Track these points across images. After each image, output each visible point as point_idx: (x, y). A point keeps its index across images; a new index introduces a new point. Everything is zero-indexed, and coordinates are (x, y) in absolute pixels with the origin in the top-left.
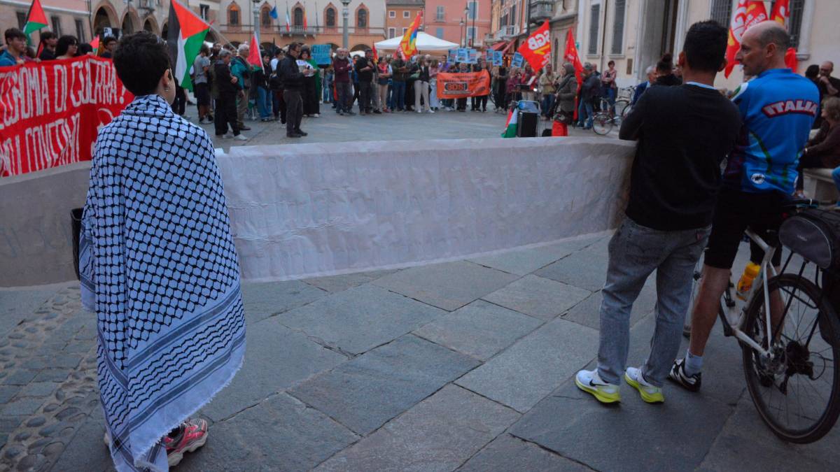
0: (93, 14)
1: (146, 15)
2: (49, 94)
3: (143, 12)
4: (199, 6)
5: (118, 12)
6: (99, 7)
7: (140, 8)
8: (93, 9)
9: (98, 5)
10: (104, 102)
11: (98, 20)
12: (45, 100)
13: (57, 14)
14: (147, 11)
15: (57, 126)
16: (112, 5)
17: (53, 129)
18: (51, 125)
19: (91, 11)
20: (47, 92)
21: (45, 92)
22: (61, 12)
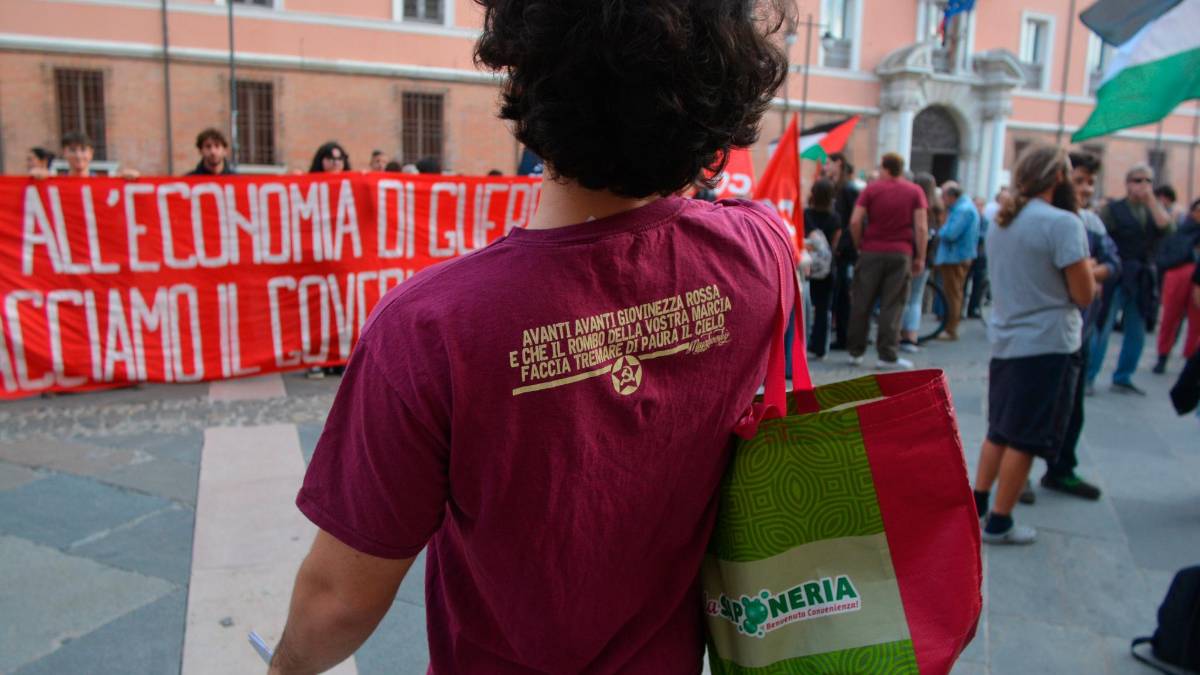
2: (359, 226)
12: (347, 238)
15: (383, 278)
17: (372, 284)
18: (363, 276)
20: (353, 222)
21: (347, 221)
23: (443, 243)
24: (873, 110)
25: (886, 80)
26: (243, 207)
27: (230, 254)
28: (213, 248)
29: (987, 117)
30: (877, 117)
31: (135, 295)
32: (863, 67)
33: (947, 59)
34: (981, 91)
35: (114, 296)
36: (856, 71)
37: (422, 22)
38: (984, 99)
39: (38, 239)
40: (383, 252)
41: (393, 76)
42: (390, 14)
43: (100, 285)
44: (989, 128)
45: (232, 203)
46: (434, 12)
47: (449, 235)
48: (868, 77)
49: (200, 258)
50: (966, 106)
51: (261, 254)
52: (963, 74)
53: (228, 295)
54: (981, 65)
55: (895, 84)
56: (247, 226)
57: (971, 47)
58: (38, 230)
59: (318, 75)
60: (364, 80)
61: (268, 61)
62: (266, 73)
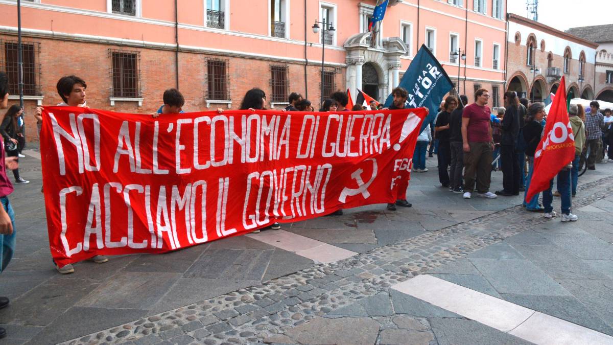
0: (508, 82)
1: (553, 81)
2: (290, 140)
3: (551, 79)
4: (605, 72)
5: (528, 80)
6: (514, 76)
7: (549, 76)
8: (508, 79)
9: (513, 76)
10: (371, 153)
11: (511, 87)
12: (283, 146)
13: (479, 83)
14: (554, 78)
15: (296, 170)
16: (524, 75)
17: (290, 174)
18: (288, 170)
19: (506, 80)
20: (288, 138)
21: (284, 139)
22: (482, 81)
23: (329, 150)
24: (344, 65)
25: (349, 50)
26: (238, 131)
27: (228, 158)
28: (220, 156)
29: (390, 68)
30: (346, 68)
31: (175, 190)
32: (338, 44)
33: (372, 41)
34: (387, 56)
35: (163, 189)
36: (335, 46)
37: (122, 14)
38: (388, 60)
39: (124, 152)
40: (299, 156)
41: (107, 43)
42: (106, 10)
43: (155, 182)
44: (391, 73)
45: (232, 126)
46: (129, 8)
47: (333, 144)
48: (341, 49)
49: (212, 163)
50: (382, 63)
51: (245, 158)
52: (379, 48)
53: (224, 184)
54: (386, 44)
55: (353, 53)
56: (240, 141)
57: (382, 36)
58: (125, 148)
59: (63, 42)
60: (91, 46)
61: (30, 33)
62: (30, 40)
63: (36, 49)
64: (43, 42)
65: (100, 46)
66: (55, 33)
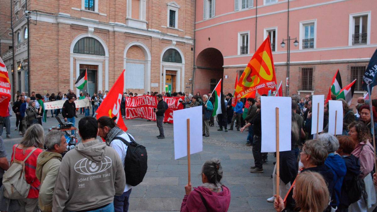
41: (348, 62)
59: (325, 65)
60: (339, 65)
61: (311, 63)
62: (311, 66)
63: (313, 70)
64: (316, 66)
65: (344, 64)
66: (321, 61)
